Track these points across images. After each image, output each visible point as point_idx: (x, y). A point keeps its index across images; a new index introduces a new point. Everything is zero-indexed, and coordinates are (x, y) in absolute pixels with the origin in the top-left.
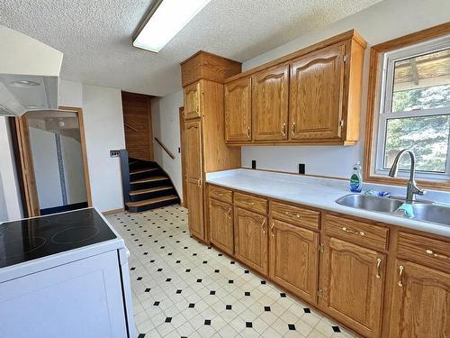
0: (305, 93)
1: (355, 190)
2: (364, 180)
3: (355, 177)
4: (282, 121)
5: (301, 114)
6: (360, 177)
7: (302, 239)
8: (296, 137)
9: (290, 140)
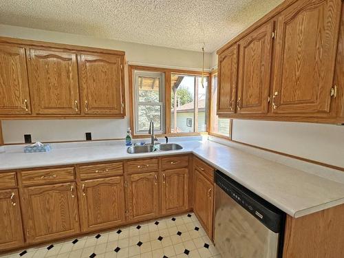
0: (94, 81)
1: (129, 144)
2: (133, 138)
3: (128, 137)
4: (73, 99)
5: (92, 96)
6: (131, 136)
7: (112, 185)
8: (89, 112)
9: (82, 114)
